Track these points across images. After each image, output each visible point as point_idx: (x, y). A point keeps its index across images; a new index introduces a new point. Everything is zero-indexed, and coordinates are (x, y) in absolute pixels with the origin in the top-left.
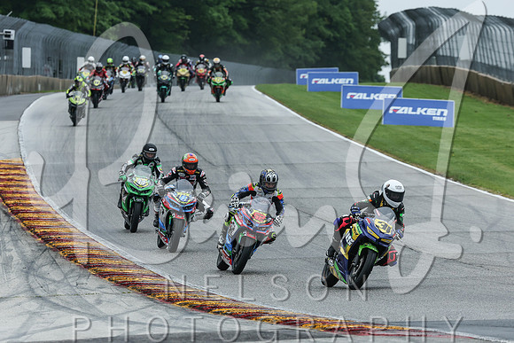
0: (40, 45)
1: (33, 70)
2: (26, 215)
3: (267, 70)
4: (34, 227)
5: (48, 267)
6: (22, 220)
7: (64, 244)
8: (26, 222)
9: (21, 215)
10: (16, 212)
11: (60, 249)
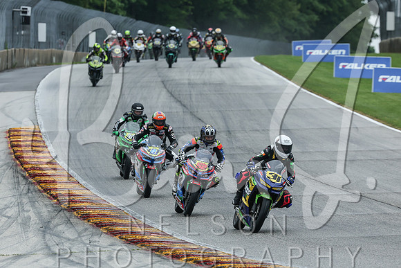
0: (54, 21)
1: (48, 43)
2: (43, 178)
3: (265, 43)
4: (50, 190)
5: (63, 226)
6: (39, 182)
7: (78, 205)
8: (43, 185)
9: (38, 178)
10: (33, 176)
11: (74, 209)
